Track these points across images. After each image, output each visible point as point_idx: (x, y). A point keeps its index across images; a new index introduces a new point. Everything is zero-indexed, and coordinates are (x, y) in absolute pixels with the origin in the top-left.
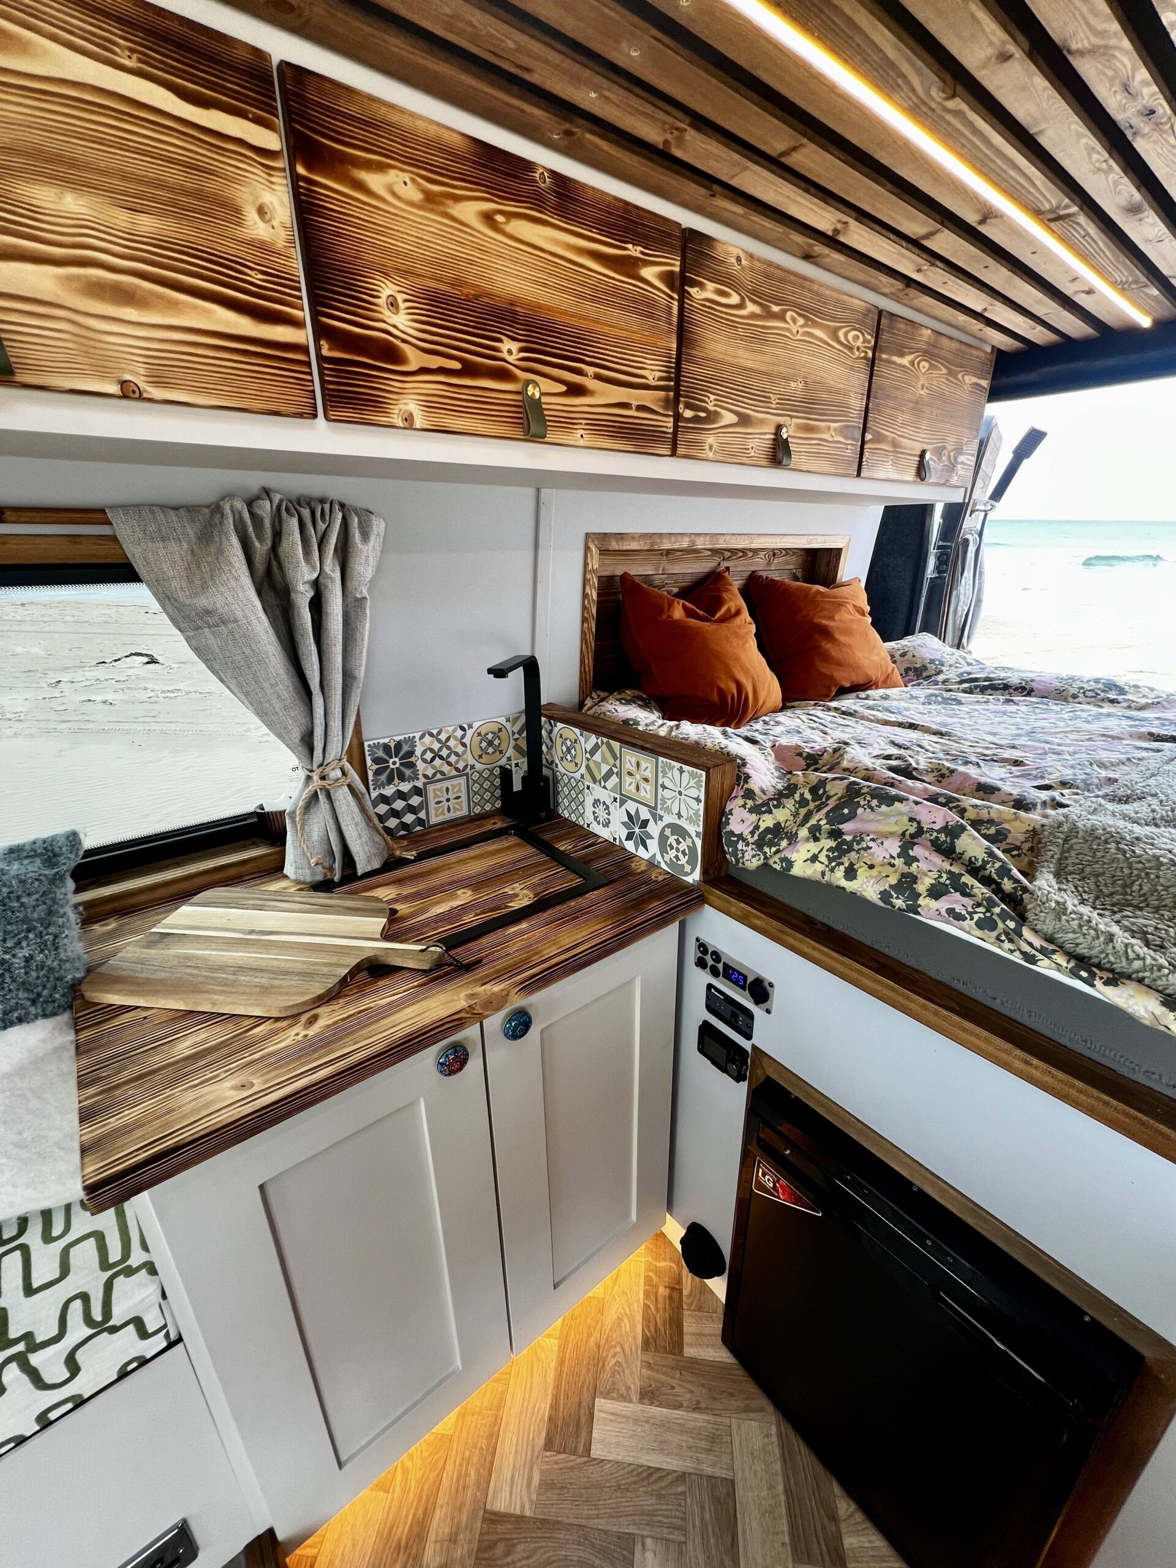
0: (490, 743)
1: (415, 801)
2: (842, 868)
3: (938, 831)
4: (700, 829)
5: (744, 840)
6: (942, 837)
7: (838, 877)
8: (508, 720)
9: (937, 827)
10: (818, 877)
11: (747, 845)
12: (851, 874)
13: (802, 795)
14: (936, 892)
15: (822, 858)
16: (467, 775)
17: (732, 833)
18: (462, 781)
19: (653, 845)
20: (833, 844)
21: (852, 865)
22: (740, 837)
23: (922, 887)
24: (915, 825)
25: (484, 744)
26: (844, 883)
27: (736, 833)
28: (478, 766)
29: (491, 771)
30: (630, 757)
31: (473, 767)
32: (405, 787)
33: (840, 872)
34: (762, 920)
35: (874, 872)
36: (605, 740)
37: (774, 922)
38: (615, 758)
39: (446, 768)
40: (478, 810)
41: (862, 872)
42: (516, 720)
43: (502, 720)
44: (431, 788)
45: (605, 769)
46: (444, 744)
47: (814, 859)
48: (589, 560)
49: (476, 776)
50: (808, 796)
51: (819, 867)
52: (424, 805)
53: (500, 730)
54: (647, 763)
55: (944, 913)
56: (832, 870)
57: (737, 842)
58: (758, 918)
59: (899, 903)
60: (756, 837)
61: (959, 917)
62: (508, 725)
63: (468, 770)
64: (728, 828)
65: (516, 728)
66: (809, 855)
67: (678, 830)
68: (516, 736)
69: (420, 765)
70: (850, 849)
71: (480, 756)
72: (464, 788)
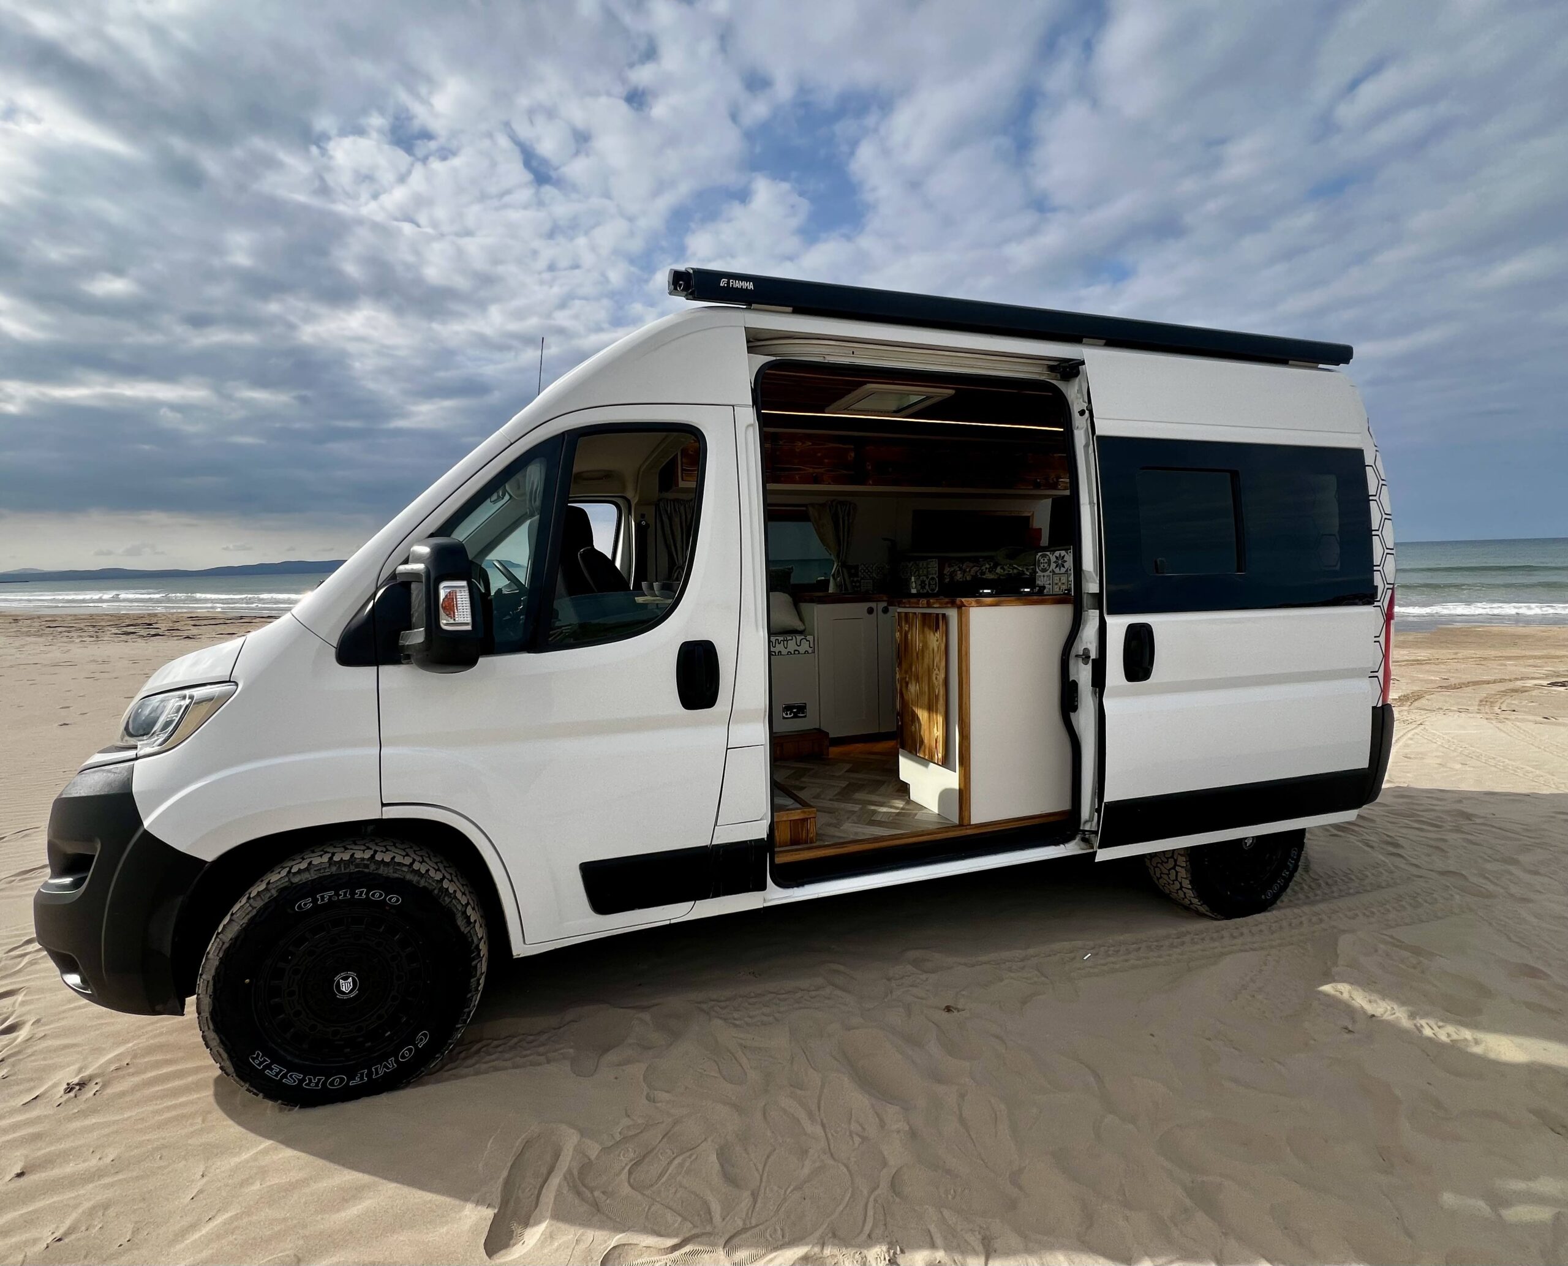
1: (858, 584)
18: (871, 581)
19: (927, 587)
32: (855, 579)
39: (867, 576)
44: (862, 581)
46: (867, 568)
52: (860, 586)
67: (933, 579)
69: (860, 573)
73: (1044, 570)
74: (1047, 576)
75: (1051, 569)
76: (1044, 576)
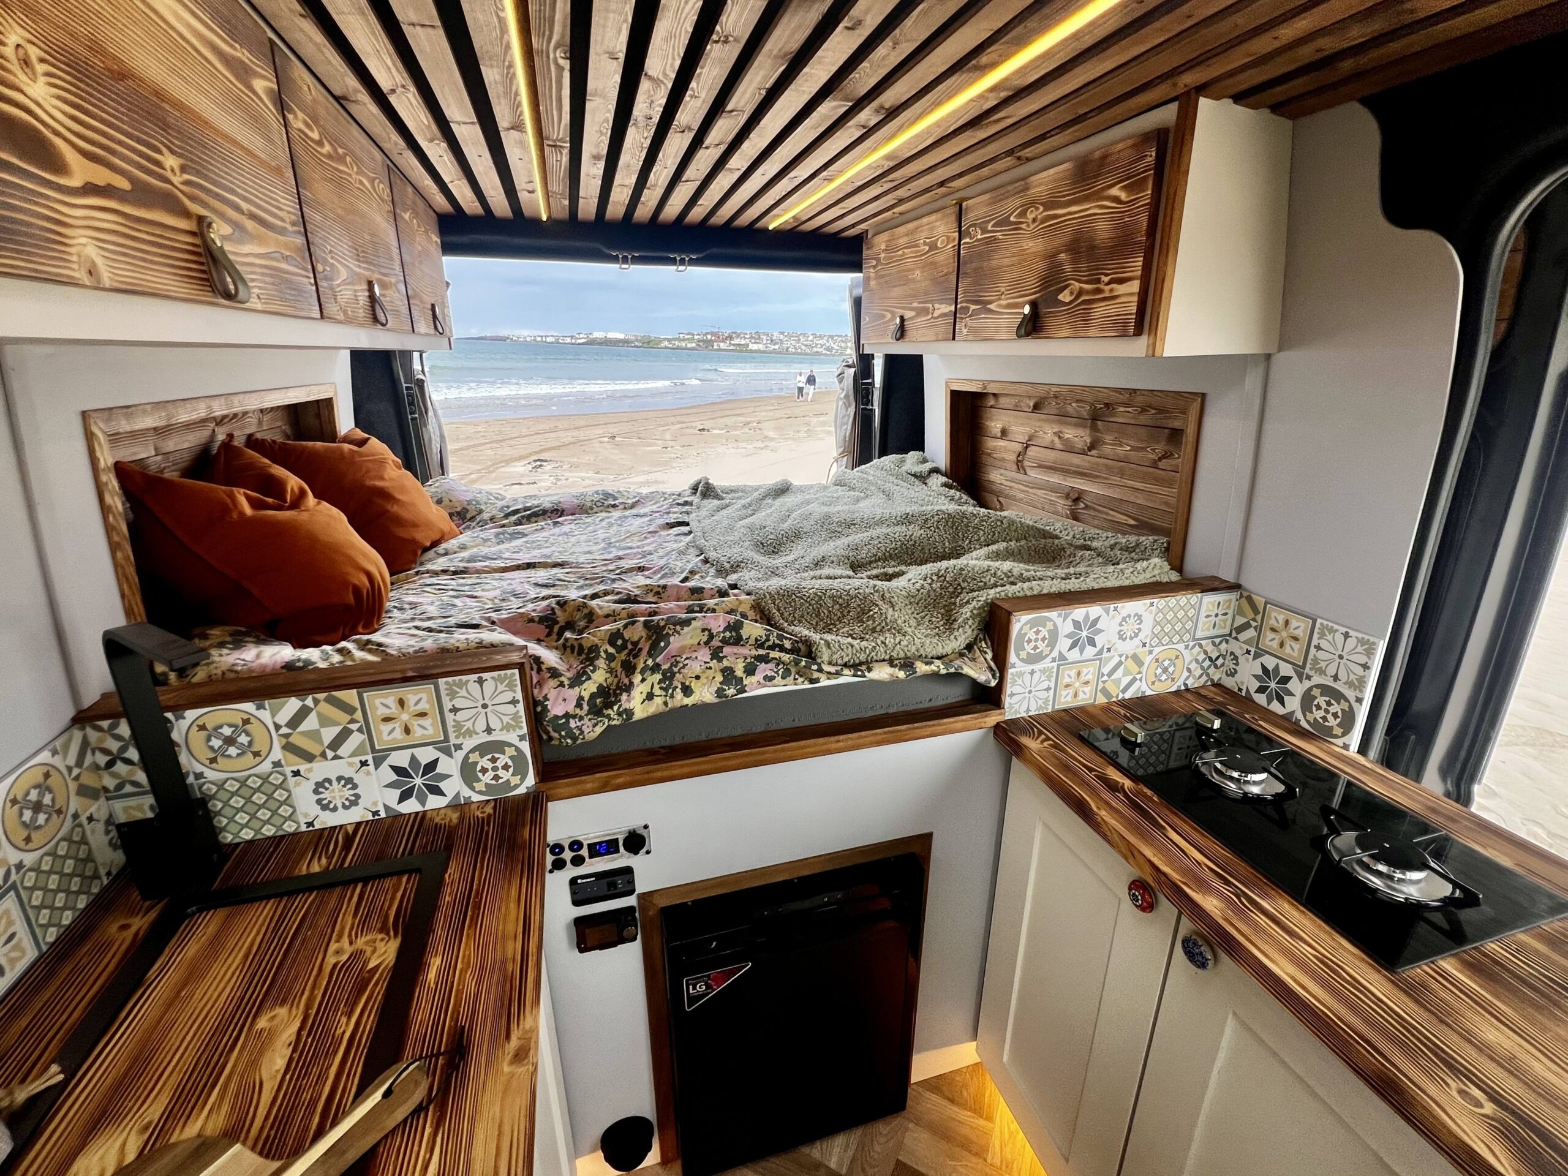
0: (37, 807)
2: (678, 690)
3: (724, 632)
4: (525, 730)
5: (574, 717)
6: (728, 634)
7: (679, 699)
8: (55, 753)
9: (721, 629)
10: (662, 708)
11: (581, 718)
12: (687, 691)
13: (606, 651)
14: (750, 671)
15: (657, 691)
16: (13, 887)
17: (556, 717)
18: (9, 903)
19: (452, 784)
20: (658, 677)
21: (683, 684)
22: (567, 716)
23: (739, 673)
24: (706, 633)
25: (27, 815)
26: (688, 701)
27: (560, 714)
28: (29, 859)
29: (53, 854)
30: (381, 701)
31: (19, 866)
33: (679, 695)
34: (624, 775)
35: (703, 680)
36: (321, 696)
37: (638, 770)
38: (349, 709)
40: (52, 935)
41: (694, 685)
42: (66, 747)
43: (45, 756)
45: (329, 734)
47: (650, 696)
48: (98, 454)
49: (30, 880)
50: (611, 650)
51: (658, 701)
53: (47, 775)
54: (419, 696)
55: (762, 681)
56: (672, 696)
57: (568, 722)
58: (620, 776)
59: (731, 691)
60: (586, 707)
61: (770, 679)
62: (57, 761)
63: (14, 877)
64: (551, 715)
65: (71, 760)
66: (644, 696)
67: (490, 748)
68: (76, 772)
70: (673, 675)
71: (28, 840)
72: (16, 913)
73: (1032, 659)
74: (1043, 671)
75: (1055, 654)
76: (1032, 672)
